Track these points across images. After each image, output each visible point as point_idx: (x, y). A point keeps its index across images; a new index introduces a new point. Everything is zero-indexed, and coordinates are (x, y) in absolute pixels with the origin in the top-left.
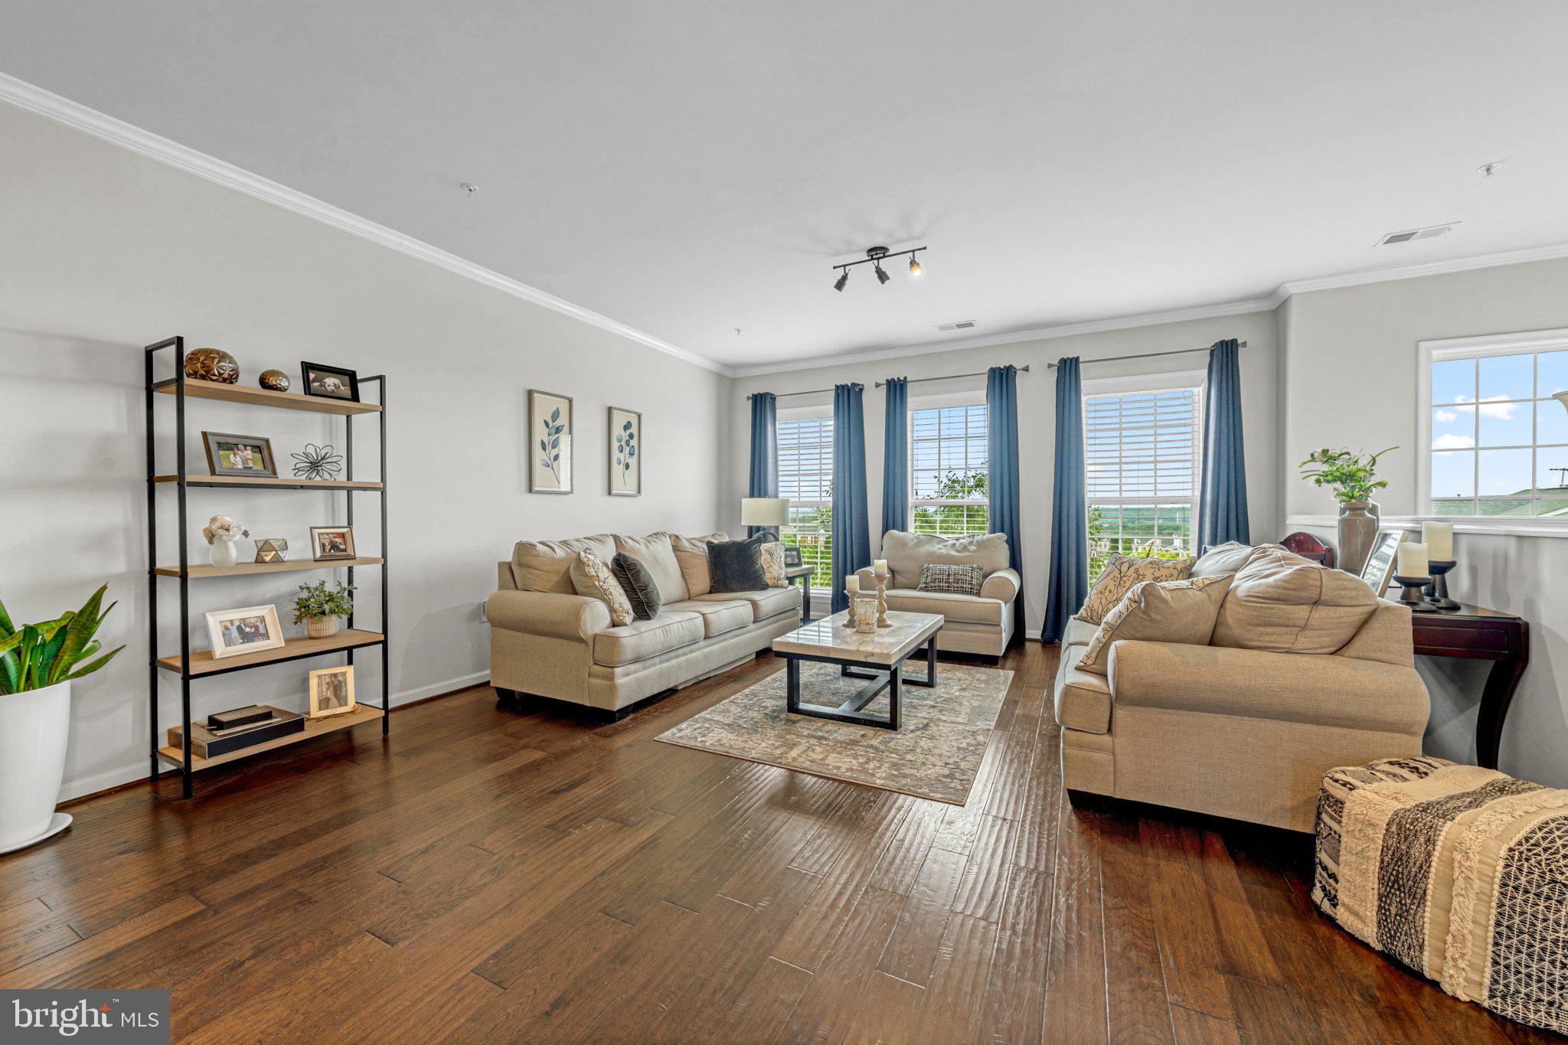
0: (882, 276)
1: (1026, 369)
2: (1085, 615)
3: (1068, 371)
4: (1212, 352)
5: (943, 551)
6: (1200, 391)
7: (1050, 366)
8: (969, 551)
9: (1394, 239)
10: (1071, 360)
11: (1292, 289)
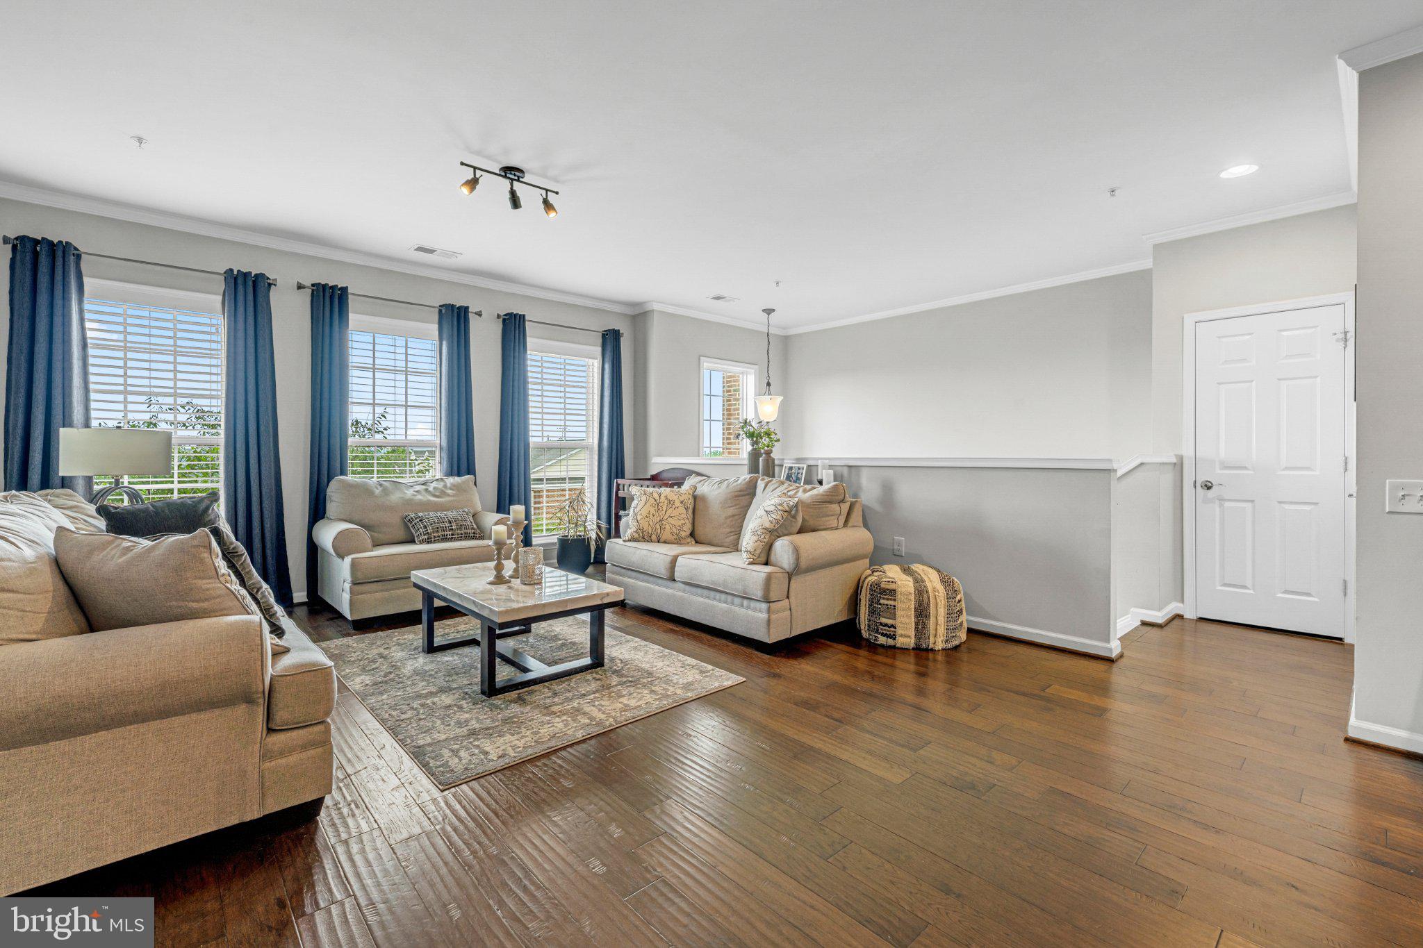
0: (515, 203)
1: (479, 314)
2: (636, 536)
3: (513, 327)
4: (604, 336)
5: (419, 497)
6: (596, 363)
7: (499, 316)
8: (449, 495)
9: (718, 298)
10: (520, 315)
11: (656, 307)
